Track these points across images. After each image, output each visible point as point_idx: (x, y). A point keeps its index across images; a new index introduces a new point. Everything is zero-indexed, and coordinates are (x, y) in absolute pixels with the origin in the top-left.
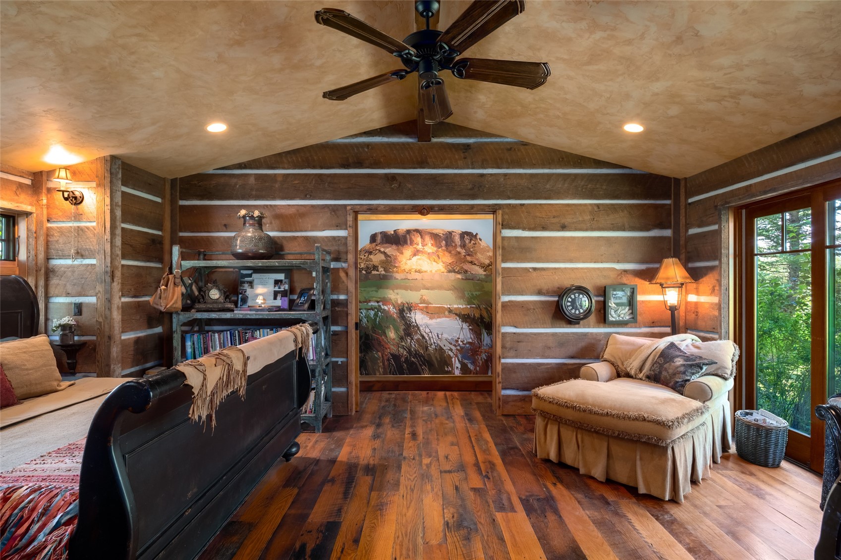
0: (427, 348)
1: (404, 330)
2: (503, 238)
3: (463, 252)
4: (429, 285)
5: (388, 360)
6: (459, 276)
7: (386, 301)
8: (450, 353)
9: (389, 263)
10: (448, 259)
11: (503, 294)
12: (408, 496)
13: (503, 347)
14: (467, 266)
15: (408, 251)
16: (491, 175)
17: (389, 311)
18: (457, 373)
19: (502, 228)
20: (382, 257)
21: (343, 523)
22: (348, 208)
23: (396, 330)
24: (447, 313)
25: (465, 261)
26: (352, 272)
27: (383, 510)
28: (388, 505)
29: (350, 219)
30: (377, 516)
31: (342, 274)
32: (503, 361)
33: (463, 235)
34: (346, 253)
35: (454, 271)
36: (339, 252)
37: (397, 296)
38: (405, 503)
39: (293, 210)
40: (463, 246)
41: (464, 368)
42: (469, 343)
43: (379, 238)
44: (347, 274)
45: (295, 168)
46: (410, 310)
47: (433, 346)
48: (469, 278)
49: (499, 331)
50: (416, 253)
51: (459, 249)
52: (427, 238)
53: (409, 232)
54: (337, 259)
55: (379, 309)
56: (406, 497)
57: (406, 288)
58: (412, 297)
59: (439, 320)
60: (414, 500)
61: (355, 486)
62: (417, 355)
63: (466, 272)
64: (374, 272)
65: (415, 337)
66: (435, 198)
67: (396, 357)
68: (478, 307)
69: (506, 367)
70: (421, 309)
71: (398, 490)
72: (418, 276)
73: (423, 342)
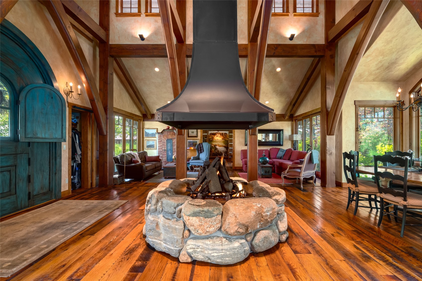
4: (219, 142)
7: (212, 144)
8: (222, 153)
9: (213, 138)
10: (222, 137)
14: (225, 139)
15: (216, 136)
17: (213, 146)
19: (230, 133)
23: (214, 149)
24: (222, 146)
25: (225, 138)
26: (208, 140)
33: (225, 133)
35: (223, 139)
37: (214, 143)
40: (225, 135)
42: (225, 151)
43: (212, 134)
46: (216, 146)
47: (220, 152)
48: (226, 140)
50: (217, 136)
52: (219, 134)
53: (216, 133)
54: (206, 138)
58: (216, 144)
62: (217, 153)
64: (211, 140)
67: (214, 153)
68: (226, 145)
69: (230, 153)
70: (218, 146)
72: (217, 140)
73: (218, 151)
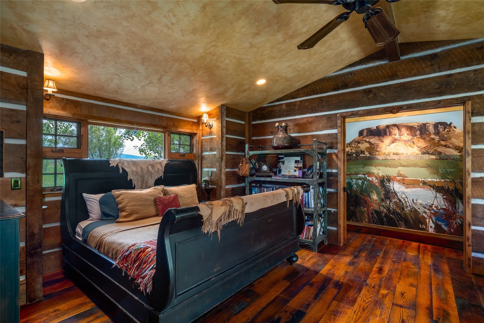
0: (403, 209)
1: (384, 194)
2: (473, 125)
3: (437, 138)
4: (405, 163)
5: (372, 214)
6: (433, 157)
7: (370, 174)
8: (424, 214)
9: (373, 149)
10: (422, 144)
11: (473, 171)
12: (359, 313)
13: (474, 216)
14: (440, 149)
15: (387, 140)
16: (459, 73)
17: (372, 181)
18: (431, 231)
19: (472, 116)
20: (368, 145)
21: (307, 315)
22: (338, 115)
23: (378, 194)
24: (421, 184)
25: (439, 145)
26: (341, 156)
27: (337, 316)
28: (342, 314)
29: (339, 122)
30: (331, 318)
31: (334, 157)
32: (473, 228)
33: (436, 125)
34: (337, 143)
35: (428, 153)
36: (332, 143)
37: (379, 171)
38: (355, 317)
39: (305, 121)
40: (437, 133)
41: (438, 228)
42: (443, 209)
43: (365, 133)
44: (337, 156)
45: (306, 96)
46: (389, 181)
47: (409, 208)
48: (442, 158)
49: (469, 203)
50: (394, 141)
51: (433, 136)
52: (404, 130)
53: (388, 127)
54: (331, 148)
55: (365, 179)
56: (357, 313)
57: (386, 166)
58: (391, 172)
59: (414, 189)
60: (362, 318)
61: (324, 293)
62: (394, 212)
63: (440, 153)
64: (361, 155)
65: (394, 200)
66: (404, 100)
67: (378, 213)
68: (453, 181)
69: (475, 233)
70: (399, 181)
71: (353, 306)
72: (395, 157)
73: (400, 204)
